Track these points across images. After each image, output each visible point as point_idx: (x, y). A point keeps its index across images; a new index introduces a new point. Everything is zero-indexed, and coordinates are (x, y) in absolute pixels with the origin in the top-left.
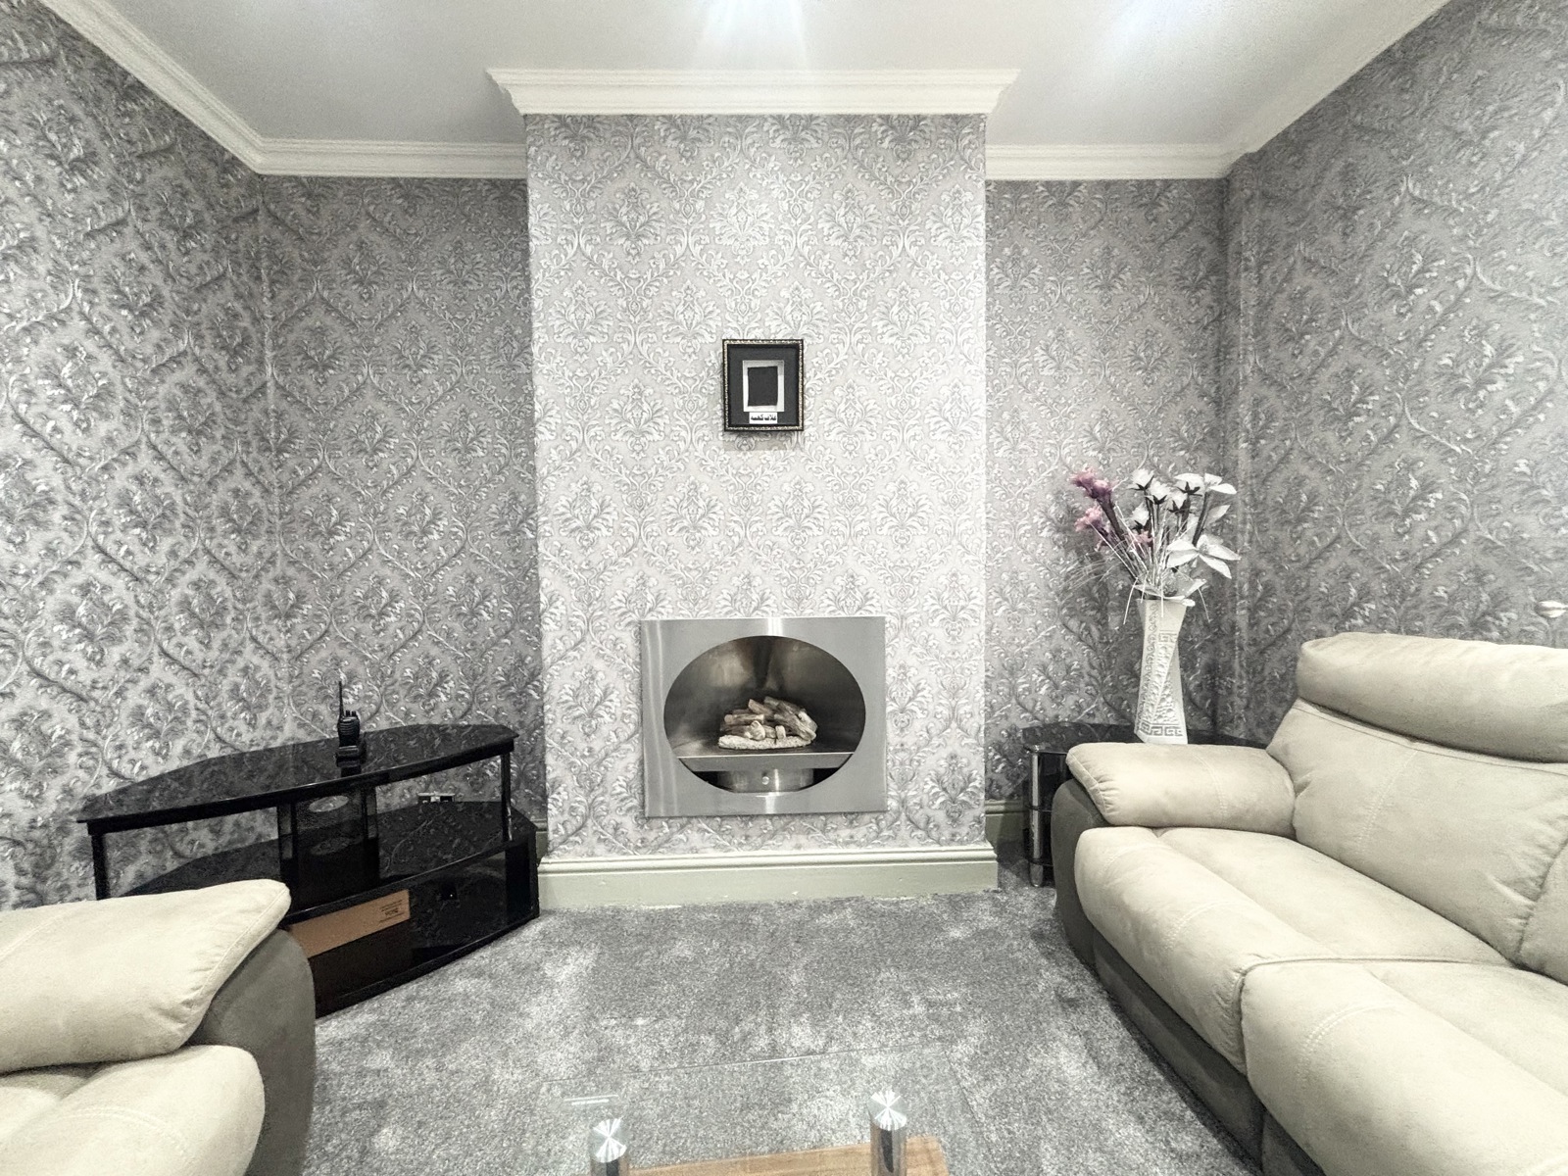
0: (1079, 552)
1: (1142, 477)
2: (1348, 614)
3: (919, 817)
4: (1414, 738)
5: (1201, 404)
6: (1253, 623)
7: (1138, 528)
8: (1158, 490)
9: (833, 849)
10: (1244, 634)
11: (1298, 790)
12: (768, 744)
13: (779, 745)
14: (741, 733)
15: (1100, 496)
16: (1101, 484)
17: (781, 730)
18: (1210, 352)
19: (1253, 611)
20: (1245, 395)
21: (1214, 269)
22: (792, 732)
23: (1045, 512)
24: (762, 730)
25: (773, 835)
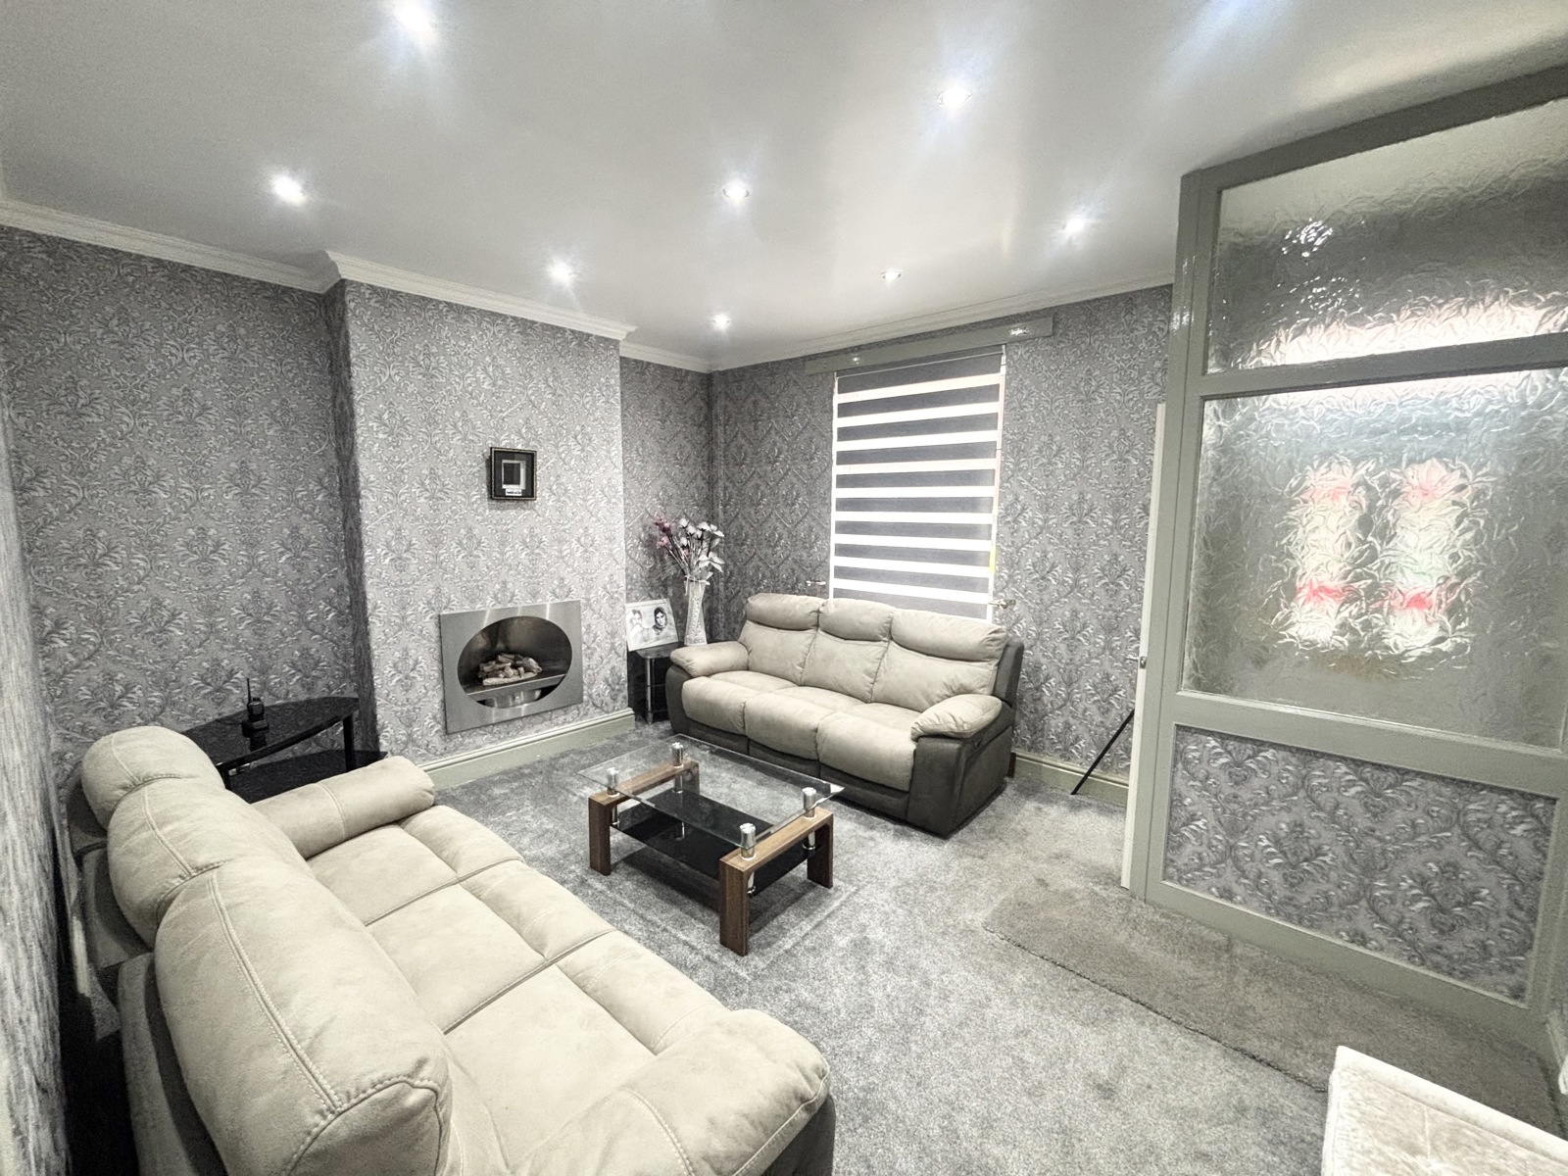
0: (655, 557)
1: (683, 522)
2: (759, 585)
3: (598, 703)
4: (779, 628)
5: (702, 484)
6: (726, 588)
7: (683, 547)
8: (691, 530)
9: (556, 728)
10: (722, 594)
11: (749, 653)
12: (517, 678)
13: (523, 678)
14: (497, 676)
15: (666, 531)
16: (667, 525)
17: (522, 669)
18: (706, 458)
19: (726, 583)
20: (721, 483)
21: (706, 418)
22: (528, 670)
23: (639, 537)
24: (511, 672)
25: (522, 728)
